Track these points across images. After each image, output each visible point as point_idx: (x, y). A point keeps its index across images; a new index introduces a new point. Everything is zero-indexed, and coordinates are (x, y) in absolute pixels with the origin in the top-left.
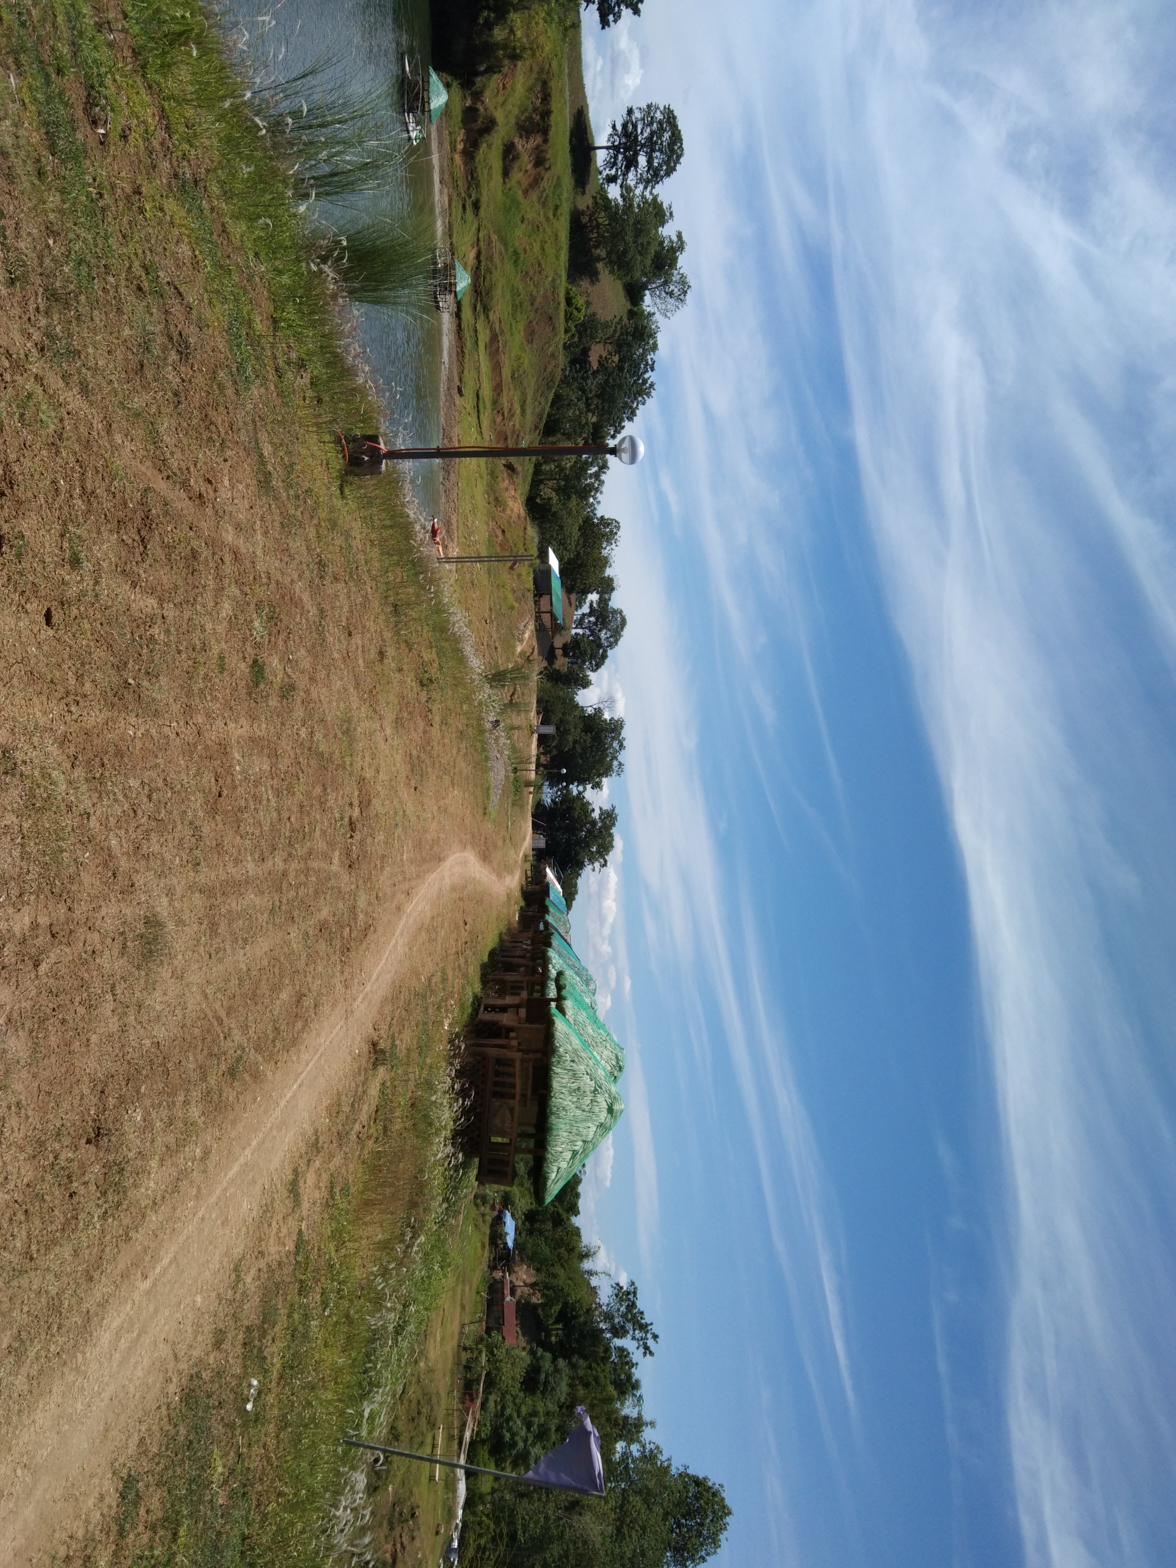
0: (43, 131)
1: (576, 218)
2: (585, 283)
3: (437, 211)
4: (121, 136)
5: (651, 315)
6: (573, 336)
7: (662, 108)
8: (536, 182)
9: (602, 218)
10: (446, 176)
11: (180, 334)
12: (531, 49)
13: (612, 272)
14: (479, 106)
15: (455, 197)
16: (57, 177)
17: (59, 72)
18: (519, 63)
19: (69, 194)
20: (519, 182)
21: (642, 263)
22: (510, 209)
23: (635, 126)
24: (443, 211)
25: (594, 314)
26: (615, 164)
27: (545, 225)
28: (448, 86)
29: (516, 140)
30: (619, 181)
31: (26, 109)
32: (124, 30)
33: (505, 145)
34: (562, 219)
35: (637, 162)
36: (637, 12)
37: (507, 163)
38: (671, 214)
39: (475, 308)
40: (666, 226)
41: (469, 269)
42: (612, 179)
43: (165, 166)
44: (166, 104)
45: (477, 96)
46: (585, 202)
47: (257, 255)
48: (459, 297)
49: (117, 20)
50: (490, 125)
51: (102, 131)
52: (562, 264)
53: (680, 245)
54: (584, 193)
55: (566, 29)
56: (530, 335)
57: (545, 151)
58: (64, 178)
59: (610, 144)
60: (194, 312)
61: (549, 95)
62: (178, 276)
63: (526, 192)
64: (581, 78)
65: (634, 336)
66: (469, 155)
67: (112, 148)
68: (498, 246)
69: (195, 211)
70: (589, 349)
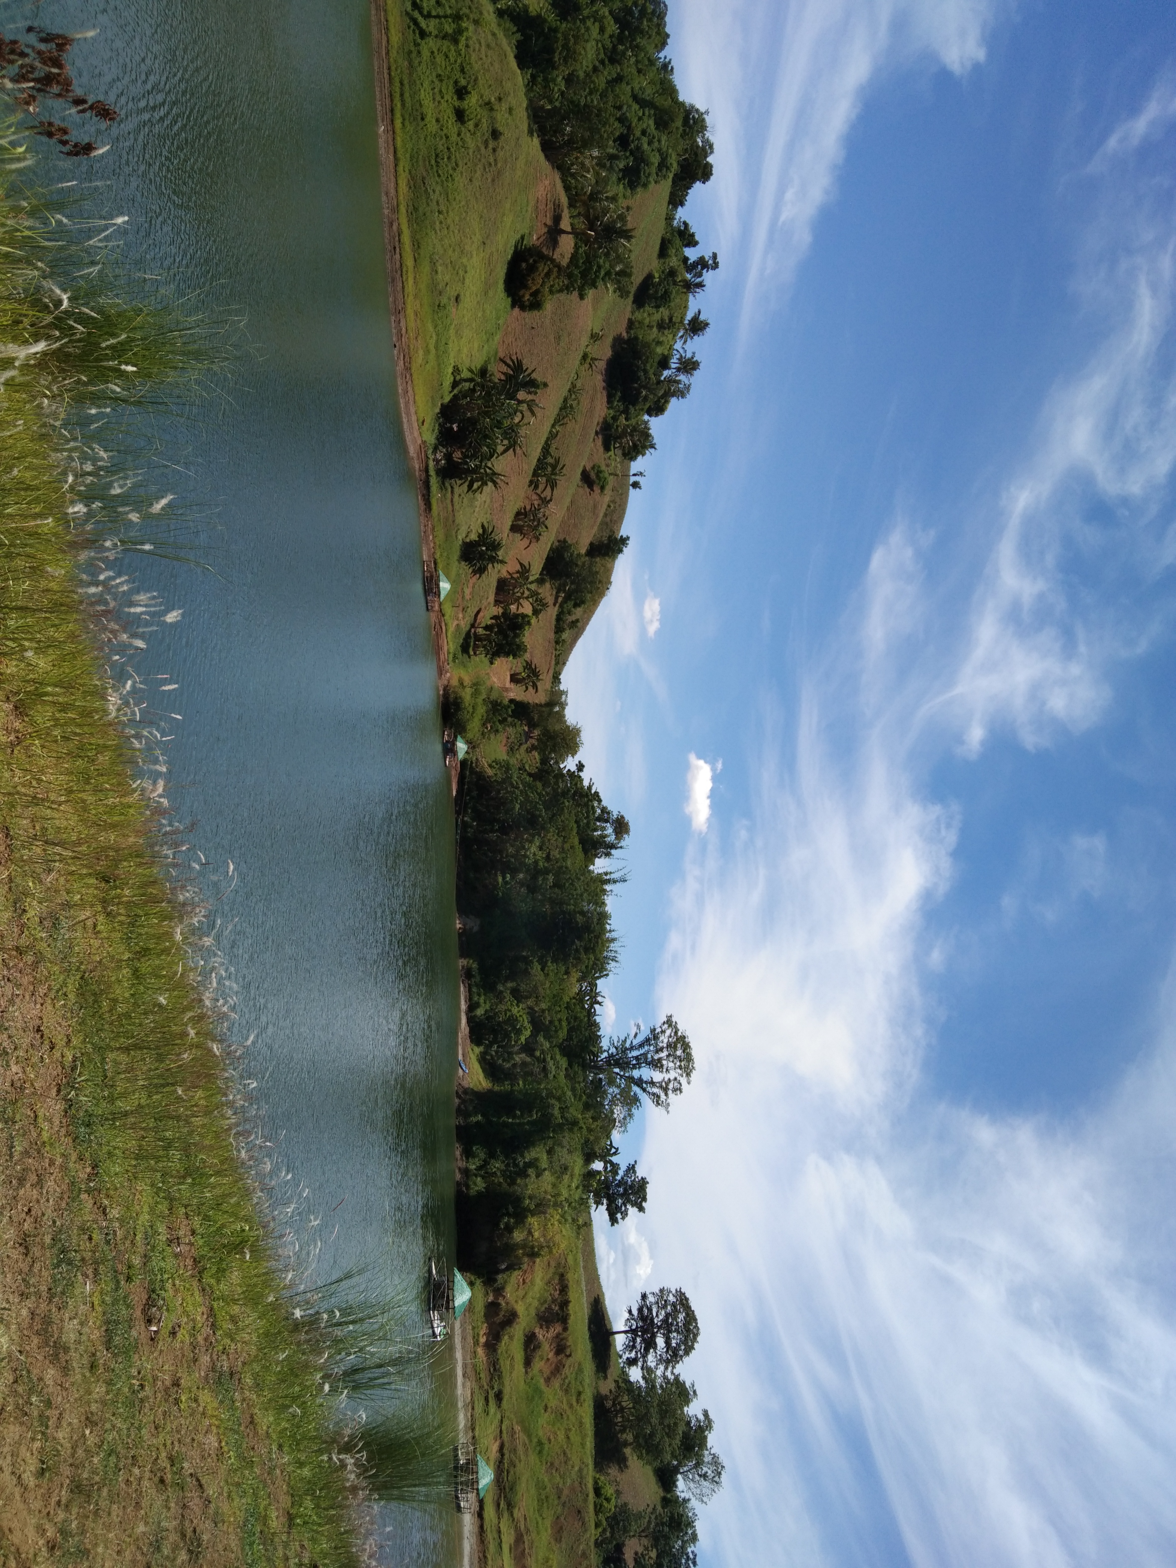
0: (104, 1328)
1: (599, 1403)
2: (613, 1471)
3: (460, 1404)
4: (170, 1333)
5: (688, 1500)
6: (604, 1530)
7: (674, 1292)
8: (557, 1370)
9: (626, 1402)
10: (469, 1370)
11: (195, 1531)
12: (548, 1247)
13: (640, 1457)
14: (501, 1301)
15: (477, 1391)
16: (107, 1369)
17: (129, 1279)
18: (538, 1260)
19: (115, 1385)
20: (541, 1371)
21: (671, 1445)
22: (533, 1397)
23: (650, 1310)
24: (465, 1406)
25: (626, 1504)
26: (634, 1347)
27: (569, 1412)
28: (471, 1284)
29: (537, 1331)
30: (640, 1364)
31: (93, 1309)
32: (191, 1244)
33: (526, 1336)
34: (586, 1404)
35: (655, 1344)
36: (641, 1209)
37: (529, 1352)
38: (695, 1392)
39: (498, 1505)
40: (691, 1405)
41: (492, 1463)
42: (632, 1362)
43: (205, 1359)
44: (215, 1304)
45: (499, 1291)
46: (607, 1387)
47: (280, 1447)
48: (482, 1495)
49: (185, 1236)
50: (511, 1317)
51: (155, 1329)
52: (588, 1452)
53: (707, 1424)
54: (606, 1378)
55: (579, 1227)
56: (558, 1532)
57: (565, 1339)
58: (113, 1370)
59: (627, 1328)
60: (212, 1506)
61: (567, 1286)
62: (202, 1468)
63: (548, 1380)
64: (595, 1270)
65: (670, 1526)
66: (491, 1347)
67: (161, 1343)
68: (521, 1437)
69: (227, 1402)
70: (623, 1545)
